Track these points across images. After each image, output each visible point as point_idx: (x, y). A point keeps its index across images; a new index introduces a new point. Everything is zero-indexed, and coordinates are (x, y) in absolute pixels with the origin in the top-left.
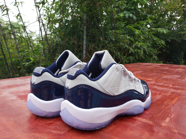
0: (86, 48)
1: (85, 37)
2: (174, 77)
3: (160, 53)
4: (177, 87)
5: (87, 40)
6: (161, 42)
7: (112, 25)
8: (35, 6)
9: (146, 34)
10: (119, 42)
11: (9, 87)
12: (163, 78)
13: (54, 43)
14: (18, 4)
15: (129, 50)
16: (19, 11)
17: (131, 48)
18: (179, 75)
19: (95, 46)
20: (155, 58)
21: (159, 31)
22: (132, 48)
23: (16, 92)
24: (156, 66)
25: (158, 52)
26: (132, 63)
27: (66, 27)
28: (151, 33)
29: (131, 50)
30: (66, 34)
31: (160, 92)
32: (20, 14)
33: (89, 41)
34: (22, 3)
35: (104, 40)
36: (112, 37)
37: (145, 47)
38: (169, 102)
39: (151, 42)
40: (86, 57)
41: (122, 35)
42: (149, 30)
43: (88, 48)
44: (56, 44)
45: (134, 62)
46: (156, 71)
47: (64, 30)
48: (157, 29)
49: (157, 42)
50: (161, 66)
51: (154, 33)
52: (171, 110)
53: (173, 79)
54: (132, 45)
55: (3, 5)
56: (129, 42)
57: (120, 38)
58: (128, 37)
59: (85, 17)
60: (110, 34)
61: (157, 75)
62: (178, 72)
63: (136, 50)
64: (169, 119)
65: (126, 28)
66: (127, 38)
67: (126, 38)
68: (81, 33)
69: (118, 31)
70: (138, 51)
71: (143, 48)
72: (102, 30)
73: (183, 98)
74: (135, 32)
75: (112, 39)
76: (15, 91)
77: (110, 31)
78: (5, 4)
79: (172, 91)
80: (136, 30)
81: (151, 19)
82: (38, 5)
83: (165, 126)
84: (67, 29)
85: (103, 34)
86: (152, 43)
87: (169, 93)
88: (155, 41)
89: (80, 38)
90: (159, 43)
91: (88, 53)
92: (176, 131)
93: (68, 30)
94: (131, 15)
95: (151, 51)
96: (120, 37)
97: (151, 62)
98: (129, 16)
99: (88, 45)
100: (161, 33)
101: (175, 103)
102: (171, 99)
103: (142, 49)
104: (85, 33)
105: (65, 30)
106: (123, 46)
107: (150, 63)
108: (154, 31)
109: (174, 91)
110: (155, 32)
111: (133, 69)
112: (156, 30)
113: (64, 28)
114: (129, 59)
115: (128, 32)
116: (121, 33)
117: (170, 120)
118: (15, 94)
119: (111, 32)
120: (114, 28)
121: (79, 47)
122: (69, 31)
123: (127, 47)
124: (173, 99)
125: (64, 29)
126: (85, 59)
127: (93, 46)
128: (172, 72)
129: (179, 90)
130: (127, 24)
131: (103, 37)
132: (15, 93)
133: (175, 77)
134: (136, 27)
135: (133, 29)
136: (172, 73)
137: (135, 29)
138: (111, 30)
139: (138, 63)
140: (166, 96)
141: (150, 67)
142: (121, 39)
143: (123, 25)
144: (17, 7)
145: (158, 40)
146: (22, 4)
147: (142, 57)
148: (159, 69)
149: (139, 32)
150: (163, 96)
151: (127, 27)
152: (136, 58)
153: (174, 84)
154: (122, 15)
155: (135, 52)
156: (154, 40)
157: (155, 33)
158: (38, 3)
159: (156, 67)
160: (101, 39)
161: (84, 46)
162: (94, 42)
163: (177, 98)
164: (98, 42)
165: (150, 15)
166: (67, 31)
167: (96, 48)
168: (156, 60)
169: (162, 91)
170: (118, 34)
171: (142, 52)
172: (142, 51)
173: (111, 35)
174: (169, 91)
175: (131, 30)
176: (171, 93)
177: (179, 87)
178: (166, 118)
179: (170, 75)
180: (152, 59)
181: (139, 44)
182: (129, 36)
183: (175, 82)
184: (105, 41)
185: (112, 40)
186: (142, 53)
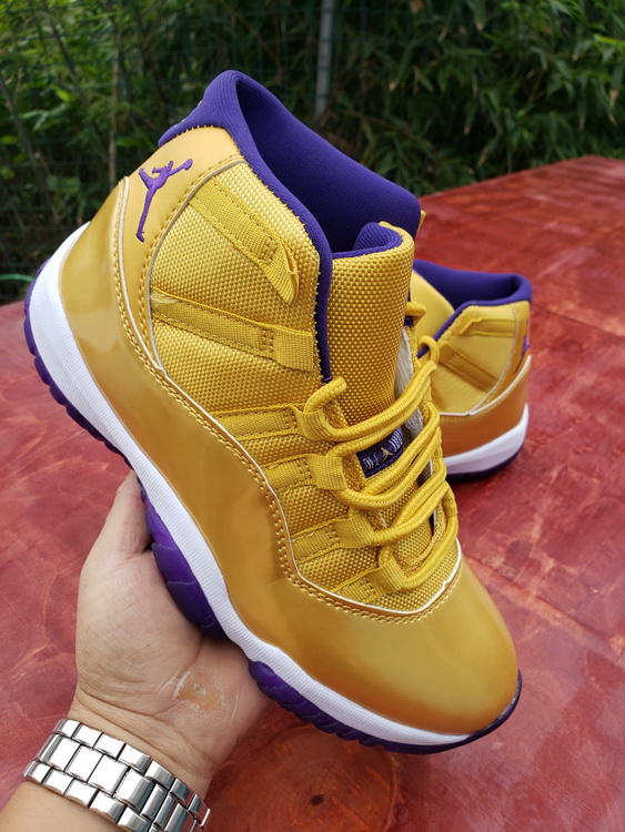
0: (333, 62)
5: (336, 14)
17: (561, 65)
19: (378, 46)
22: (569, 62)
33: (349, 19)
35: (432, 9)
40: (330, 113)
43: (343, 62)
70: (594, 80)
91: (340, 89)
99: (345, 44)
103: (618, 76)
106: (520, 46)
114: (541, 128)
123: (539, 58)
126: (322, 123)
127: (368, 49)
147: (606, 117)
160: (415, 9)
161: (325, 50)
164: (395, 23)
167: (381, 63)
171: (614, 95)
172: (615, 90)
181: (609, 49)
184: (438, 23)
186: (612, 103)
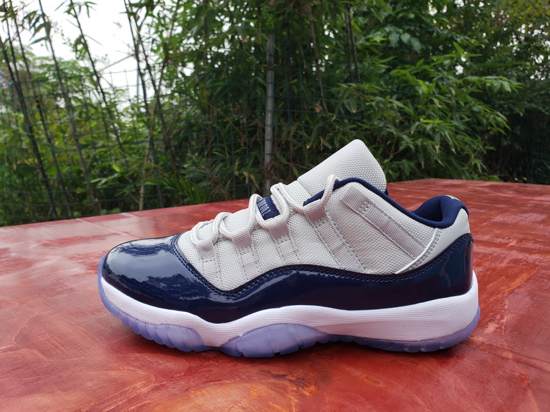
0: (273, 137)
1: (270, 105)
2: (526, 218)
3: (492, 150)
4: (530, 245)
5: (275, 112)
6: (494, 118)
7: (349, 67)
8: (126, 15)
9: (451, 92)
10: (369, 118)
11: (64, 242)
12: (492, 220)
13: (182, 121)
14: (77, 8)
15: (399, 140)
16: (81, 30)
18: (541, 213)
19: (299, 128)
20: (476, 165)
21: (488, 84)
22: (409, 135)
23: (83, 256)
24: (477, 188)
25: (487, 147)
26: (408, 178)
27: (214, 75)
28: (464, 89)
29: (407, 141)
30: (215, 94)
31: (480, 259)
32: (82, 36)
33: (282, 115)
34: (88, 6)
35: (327, 111)
36: (349, 104)
37: (447, 133)
38: (502, 286)
39: (464, 117)
40: (273, 163)
41: (378, 98)
42: (460, 81)
43: (279, 136)
44: (186, 123)
45: (413, 176)
46: (477, 203)
47: (208, 83)
48: (483, 78)
49: (484, 116)
50: (491, 187)
51: (474, 89)
52: (505, 305)
53: (522, 223)
54: (409, 127)
55: (35, 13)
56: (399, 118)
57: (371, 106)
58: (397, 104)
59: (270, 44)
60: (344, 94)
61: (477, 213)
62: (542, 205)
63: (419, 142)
64: (496, 326)
65: (391, 78)
66: (395, 105)
67: (389, 106)
68: (259, 91)
69: (366, 86)
70: (425, 143)
71: (441, 135)
72: (320, 83)
73: (544, 274)
74: (417, 88)
75: (349, 109)
76: (81, 253)
77: (344, 85)
78: (39, 8)
79: (514, 258)
80: (421, 82)
81: (465, 48)
82: (135, 10)
83: (483, 343)
84: (219, 81)
85: (322, 94)
86: (467, 119)
87: (506, 261)
88: (478, 115)
89: (255, 106)
90: (488, 119)
91: (278, 150)
92: (510, 355)
93: (221, 83)
94: (406, 37)
95: (466, 143)
96: (373, 104)
97: (463, 177)
98: (400, 42)
99: (280, 128)
100: (496, 90)
101: (519, 287)
102: (507, 277)
103: (437, 138)
104: (270, 92)
105: (212, 82)
106: (381, 129)
107: (462, 179)
108: (474, 83)
109: (520, 256)
110: (478, 88)
111: (408, 196)
112: (480, 81)
113: (211, 77)
114: (399, 169)
115: (398, 89)
116: (376, 92)
117: (497, 328)
118: (80, 261)
119: (347, 89)
120: (356, 77)
121: (252, 133)
122: (225, 87)
123: (392, 134)
124: (512, 277)
125: (211, 80)
126: (269, 169)
127: (293, 129)
128: (522, 205)
129: (535, 253)
130: (393, 66)
131: (321, 104)
132: (81, 259)
133: (529, 219)
134: (421, 72)
135: (412, 79)
136: (522, 208)
137: (417, 78)
138: (346, 81)
139: (426, 180)
140: (494, 270)
141: (460, 190)
142: (377, 109)
143: (380, 68)
144: (76, 16)
145: (486, 111)
146: (90, 8)
147: (436, 161)
148: (484, 196)
149: (428, 86)
150: (488, 269)
151: (393, 72)
152: (419, 165)
153: (524, 239)
154: (378, 37)
155: (416, 146)
156: (473, 112)
157: (477, 91)
158: (136, 5)
159: (476, 191)
160: (318, 110)
161: (269, 130)
162: (297, 118)
163: (525, 276)
164: (307, 118)
165: (462, 37)
166: (219, 86)
167: (301, 136)
168: (480, 170)
169: (485, 255)
170: (367, 94)
171: (437, 147)
172: (437, 145)
173: (345, 96)
174: (505, 258)
175: (406, 82)
176: (511, 261)
177: (538, 246)
178: (487, 324)
179: (516, 214)
180: (466, 168)
181: (429, 124)
182: (398, 99)
183: (528, 234)
184: (330, 116)
185: (348, 112)
186: (438, 151)
